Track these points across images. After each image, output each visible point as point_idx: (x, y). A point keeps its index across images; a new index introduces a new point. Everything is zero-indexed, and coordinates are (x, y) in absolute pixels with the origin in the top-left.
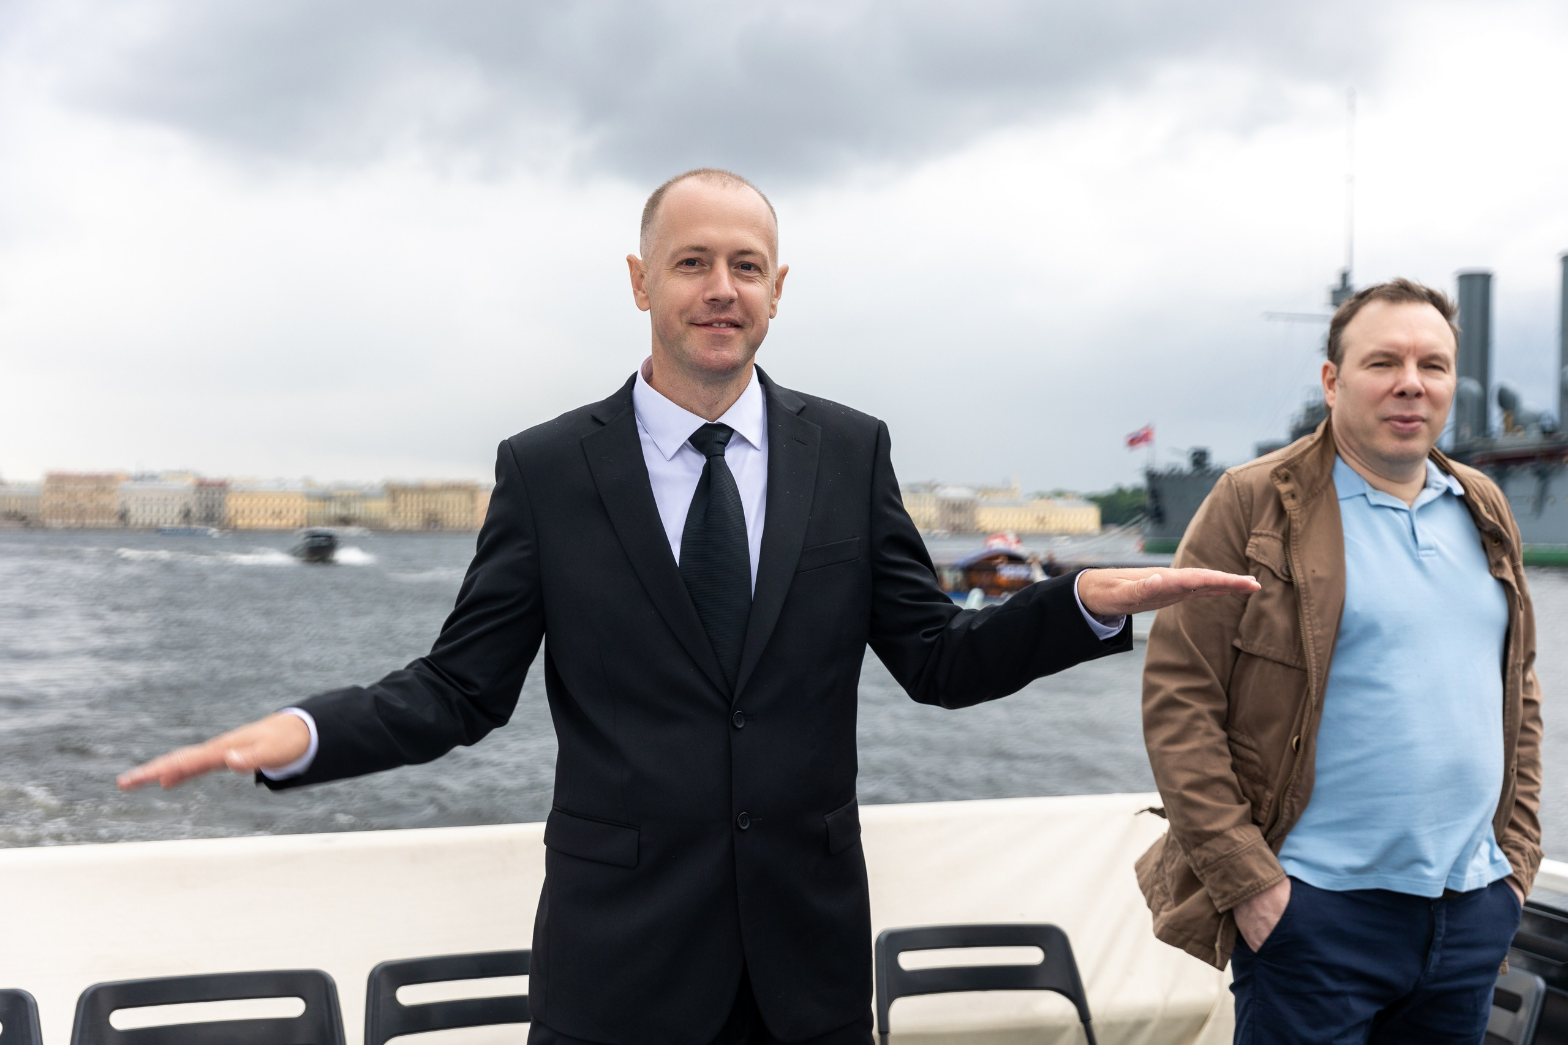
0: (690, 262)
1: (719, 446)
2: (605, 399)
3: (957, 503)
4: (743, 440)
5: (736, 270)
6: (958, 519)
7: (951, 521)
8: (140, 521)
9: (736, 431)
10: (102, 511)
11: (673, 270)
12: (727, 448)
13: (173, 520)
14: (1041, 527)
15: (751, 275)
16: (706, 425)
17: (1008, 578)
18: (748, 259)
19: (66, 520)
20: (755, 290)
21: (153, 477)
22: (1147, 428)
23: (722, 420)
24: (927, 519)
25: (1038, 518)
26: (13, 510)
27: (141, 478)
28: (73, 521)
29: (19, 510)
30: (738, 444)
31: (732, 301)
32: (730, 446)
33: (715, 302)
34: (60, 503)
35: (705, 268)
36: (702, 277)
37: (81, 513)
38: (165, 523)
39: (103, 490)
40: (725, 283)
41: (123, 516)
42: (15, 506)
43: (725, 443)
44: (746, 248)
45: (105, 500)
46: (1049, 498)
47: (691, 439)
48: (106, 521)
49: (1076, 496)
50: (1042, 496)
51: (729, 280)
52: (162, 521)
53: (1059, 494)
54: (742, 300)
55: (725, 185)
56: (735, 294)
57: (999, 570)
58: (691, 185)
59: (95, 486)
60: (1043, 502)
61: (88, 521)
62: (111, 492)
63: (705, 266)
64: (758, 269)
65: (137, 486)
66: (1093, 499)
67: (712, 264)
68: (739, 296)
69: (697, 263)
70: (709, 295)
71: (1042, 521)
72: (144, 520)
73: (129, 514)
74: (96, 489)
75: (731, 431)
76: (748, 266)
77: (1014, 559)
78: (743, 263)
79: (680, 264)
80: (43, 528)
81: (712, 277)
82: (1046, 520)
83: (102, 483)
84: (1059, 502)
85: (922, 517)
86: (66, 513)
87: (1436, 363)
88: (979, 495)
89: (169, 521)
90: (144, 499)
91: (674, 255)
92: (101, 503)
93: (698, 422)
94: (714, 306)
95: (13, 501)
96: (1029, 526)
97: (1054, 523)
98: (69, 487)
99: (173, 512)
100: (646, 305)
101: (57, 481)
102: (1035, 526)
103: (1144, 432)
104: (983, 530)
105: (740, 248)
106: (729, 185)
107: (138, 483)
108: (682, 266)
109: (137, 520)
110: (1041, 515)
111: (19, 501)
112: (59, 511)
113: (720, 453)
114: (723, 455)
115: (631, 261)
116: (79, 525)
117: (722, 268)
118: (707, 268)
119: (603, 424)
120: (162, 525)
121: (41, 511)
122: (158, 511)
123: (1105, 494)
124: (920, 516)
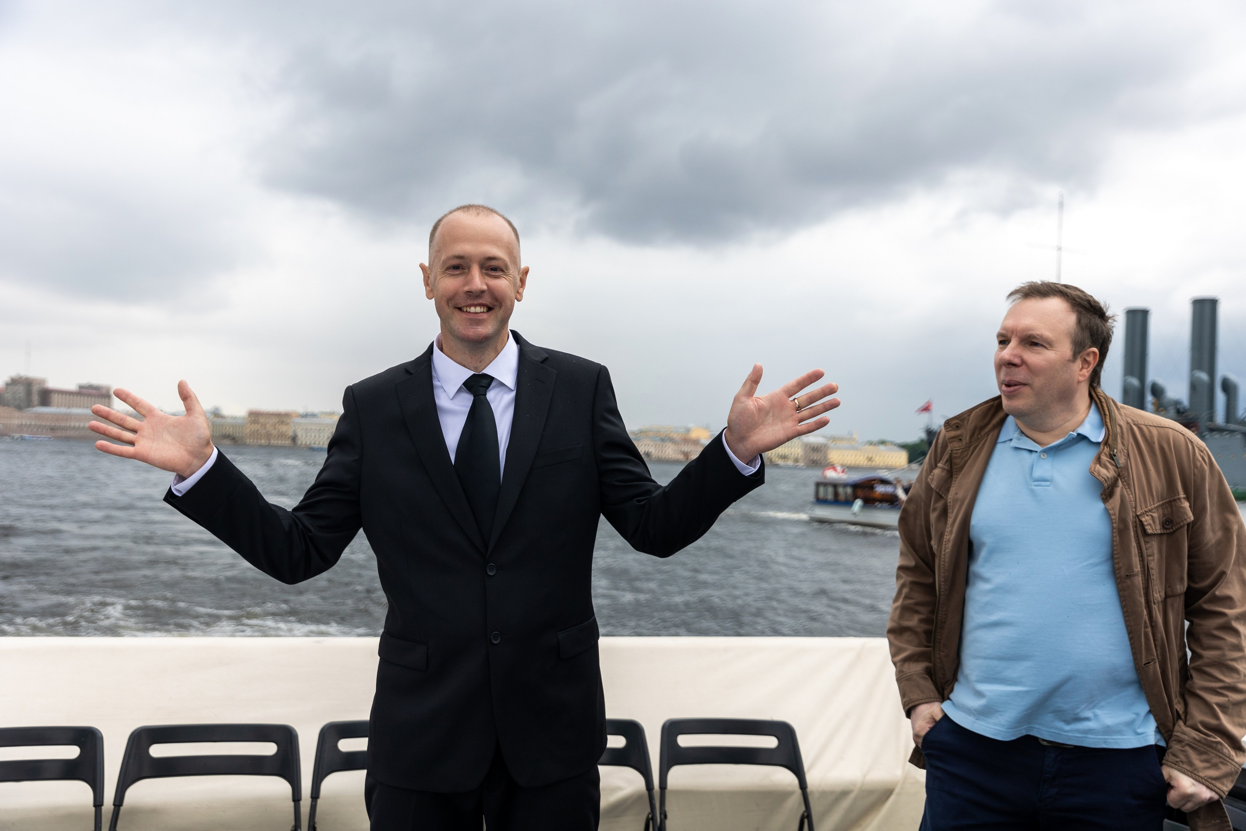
0: (456, 267)
1: (482, 389)
2: (414, 359)
3: (816, 446)
4: (502, 384)
5: (486, 271)
6: (815, 456)
7: (812, 458)
8: (304, 443)
9: (496, 379)
10: (282, 435)
11: (444, 272)
12: (489, 391)
13: (324, 442)
14: (870, 463)
15: (497, 274)
16: (474, 374)
17: (880, 493)
18: (494, 263)
19: (259, 441)
20: (502, 284)
21: (313, 415)
22: (928, 402)
23: (487, 371)
24: (796, 456)
25: (868, 457)
26: (227, 433)
27: (305, 416)
28: (263, 441)
29: (231, 434)
30: (498, 387)
31: (483, 292)
32: (491, 390)
33: (470, 293)
34: (256, 430)
35: (465, 271)
36: (463, 277)
37: (268, 436)
38: (315, 444)
39: (282, 422)
40: (478, 281)
41: (294, 439)
42: (230, 431)
43: (487, 387)
44: (491, 255)
45: (283, 428)
46: (875, 445)
47: (464, 384)
48: (283, 442)
49: (893, 444)
50: (871, 443)
51: (480, 278)
52: (313, 442)
53: (883, 442)
54: (491, 291)
55: (478, 214)
56: (485, 287)
57: (875, 487)
58: (461, 216)
59: (277, 420)
60: (871, 447)
61: (272, 442)
62: (287, 424)
63: (465, 269)
64: (503, 271)
65: (302, 421)
66: (904, 446)
67: (469, 268)
68: (488, 287)
69: (460, 268)
70: (466, 288)
71: (870, 459)
72: (306, 442)
73: (297, 438)
74: (279, 422)
75: (491, 379)
76: (495, 269)
77: (884, 482)
78: (491, 267)
79: (448, 268)
80: (245, 445)
81: (469, 277)
82: (873, 459)
83: (282, 418)
84: (882, 447)
85: (793, 455)
86: (260, 435)
87: (1035, 341)
88: (830, 442)
89: (317, 443)
90: (307, 429)
91: (444, 262)
92: (281, 431)
93: (468, 373)
94: (470, 296)
95: (228, 428)
96: (862, 463)
97: (879, 461)
98: (262, 420)
99: (324, 437)
100: (431, 295)
101: (255, 416)
102: (866, 463)
103: (927, 404)
104: (832, 463)
105: (488, 256)
106: (482, 214)
107: (304, 419)
108: (450, 270)
109: (302, 441)
110: (870, 456)
111: (231, 428)
112: (255, 434)
113: (483, 393)
114: (486, 395)
115: (422, 266)
116: (267, 444)
117: (476, 271)
118: (466, 271)
119: (411, 374)
120: (313, 445)
121: (244, 435)
122: (315, 437)
123: (913, 443)
124: (791, 454)
